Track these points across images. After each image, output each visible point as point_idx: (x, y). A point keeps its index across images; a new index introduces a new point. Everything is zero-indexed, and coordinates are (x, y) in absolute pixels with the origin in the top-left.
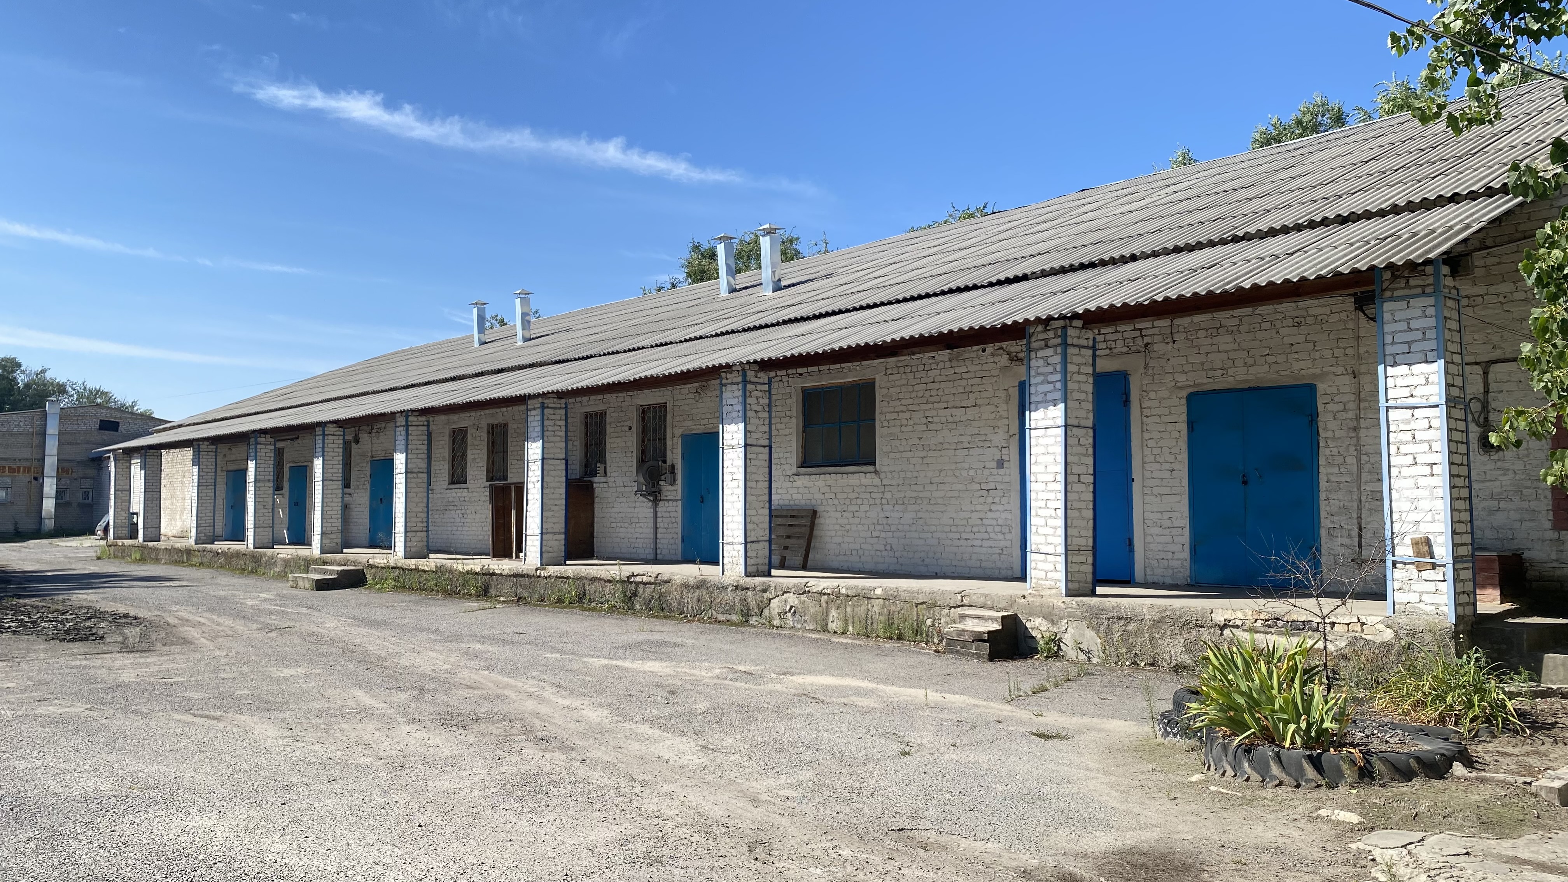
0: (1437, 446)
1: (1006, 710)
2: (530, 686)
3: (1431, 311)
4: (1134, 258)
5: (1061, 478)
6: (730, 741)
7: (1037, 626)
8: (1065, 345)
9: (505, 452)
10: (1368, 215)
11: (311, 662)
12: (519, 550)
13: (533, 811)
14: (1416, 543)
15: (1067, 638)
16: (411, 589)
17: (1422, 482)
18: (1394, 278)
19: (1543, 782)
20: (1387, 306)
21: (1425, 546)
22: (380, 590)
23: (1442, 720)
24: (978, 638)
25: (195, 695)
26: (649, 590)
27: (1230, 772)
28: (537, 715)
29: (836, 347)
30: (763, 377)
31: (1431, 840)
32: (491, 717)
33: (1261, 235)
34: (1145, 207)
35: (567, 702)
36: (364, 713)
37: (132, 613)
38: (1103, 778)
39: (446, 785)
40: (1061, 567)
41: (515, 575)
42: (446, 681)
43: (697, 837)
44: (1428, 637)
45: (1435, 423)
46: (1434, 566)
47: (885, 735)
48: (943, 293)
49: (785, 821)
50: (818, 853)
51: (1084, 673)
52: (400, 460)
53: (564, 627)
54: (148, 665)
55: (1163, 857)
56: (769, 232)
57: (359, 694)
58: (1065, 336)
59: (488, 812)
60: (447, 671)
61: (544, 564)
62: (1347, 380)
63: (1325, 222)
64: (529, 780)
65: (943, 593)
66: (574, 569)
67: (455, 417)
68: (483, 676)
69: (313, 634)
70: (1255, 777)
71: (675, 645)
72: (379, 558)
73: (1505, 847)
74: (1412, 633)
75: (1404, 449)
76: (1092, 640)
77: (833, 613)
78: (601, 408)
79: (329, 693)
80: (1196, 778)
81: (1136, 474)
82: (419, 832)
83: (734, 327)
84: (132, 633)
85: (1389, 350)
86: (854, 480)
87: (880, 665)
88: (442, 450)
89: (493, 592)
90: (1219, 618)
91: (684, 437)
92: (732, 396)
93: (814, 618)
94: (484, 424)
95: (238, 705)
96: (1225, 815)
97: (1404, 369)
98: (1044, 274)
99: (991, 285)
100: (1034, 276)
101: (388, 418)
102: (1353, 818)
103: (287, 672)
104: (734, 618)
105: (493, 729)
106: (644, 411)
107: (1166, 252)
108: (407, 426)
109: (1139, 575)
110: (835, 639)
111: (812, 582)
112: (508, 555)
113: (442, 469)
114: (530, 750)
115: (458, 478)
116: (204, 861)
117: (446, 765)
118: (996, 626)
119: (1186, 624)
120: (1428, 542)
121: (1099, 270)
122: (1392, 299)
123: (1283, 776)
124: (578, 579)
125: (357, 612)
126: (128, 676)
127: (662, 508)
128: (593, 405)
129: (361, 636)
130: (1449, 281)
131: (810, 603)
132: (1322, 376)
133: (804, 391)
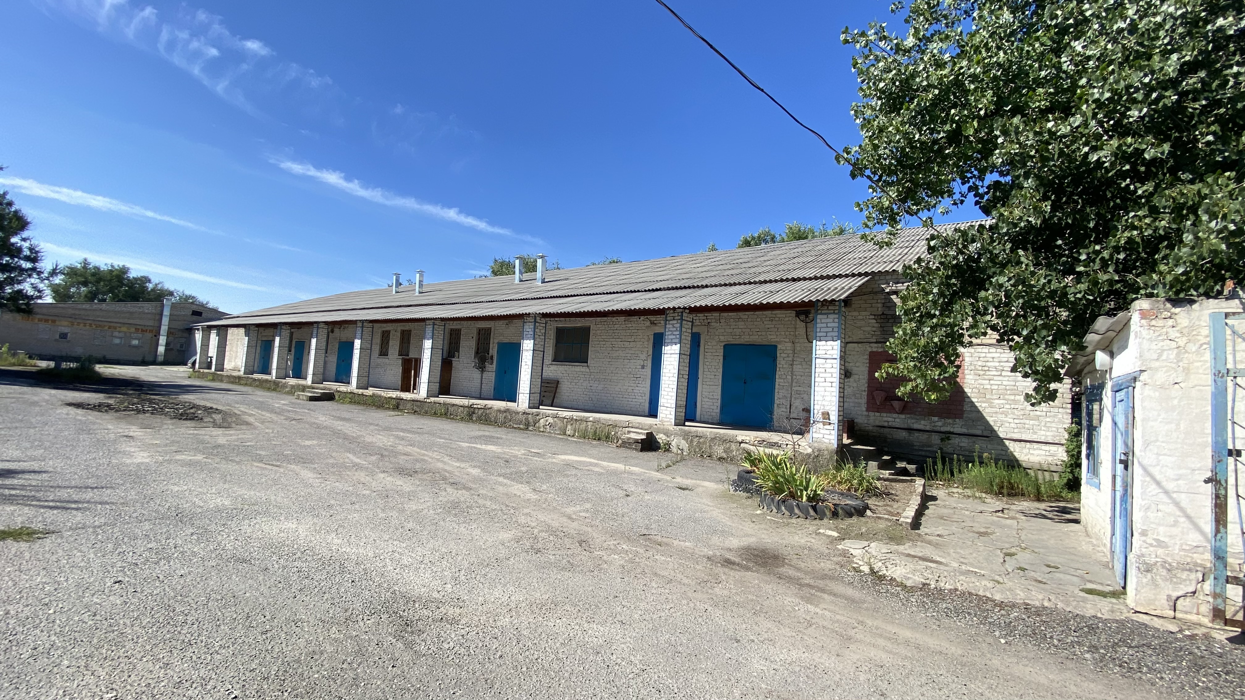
0: (834, 375)
1: (658, 475)
2: (435, 455)
3: (836, 320)
4: (707, 286)
5: (676, 375)
6: (544, 487)
7: (661, 438)
8: (682, 319)
9: (409, 343)
10: (805, 279)
11: (319, 438)
12: (414, 389)
13: (464, 522)
14: (823, 414)
15: (673, 443)
16: (359, 403)
17: (828, 389)
18: (823, 305)
19: (902, 519)
20: (819, 316)
21: (826, 415)
22: (342, 403)
23: (849, 490)
24: (636, 441)
25: (263, 453)
26: (480, 412)
27: (775, 510)
28: (446, 471)
29: (582, 310)
30: (544, 321)
31: (872, 545)
32: (423, 471)
33: (761, 282)
34: (704, 266)
35: (458, 464)
36: (357, 467)
37: (215, 407)
38: (717, 510)
39: (414, 508)
40: (673, 413)
41: (413, 401)
42: (392, 451)
43: (551, 538)
44: (826, 452)
45: (835, 366)
46: (830, 424)
47: (613, 485)
48: (624, 292)
49: (590, 529)
50: (612, 547)
51: (683, 459)
52: (357, 343)
53: (441, 427)
54: (231, 435)
55: (763, 551)
56: (542, 257)
57: (351, 456)
58: (682, 316)
59: (442, 523)
60: (391, 446)
61: (428, 396)
62: (790, 344)
63: (787, 280)
64: (455, 505)
65: (620, 421)
66: (442, 399)
67: (385, 325)
68: (409, 449)
69: (314, 423)
70: (787, 513)
71: (498, 438)
72: (343, 388)
73: (901, 548)
74: (819, 450)
75: (821, 375)
76: (684, 445)
77: (569, 427)
78: (458, 327)
79: (334, 454)
80: (759, 512)
81: (700, 376)
82: (410, 534)
83: (527, 297)
84: (218, 417)
85: (818, 334)
86: (578, 369)
87: (594, 451)
88: (377, 340)
89: (401, 407)
90: (740, 439)
91: (498, 343)
92: (529, 328)
93: (560, 428)
94: (399, 329)
95: (287, 459)
96: (780, 530)
97: (824, 343)
98: (669, 289)
99: (645, 291)
100: (664, 289)
101: (354, 322)
102: (835, 534)
103: (308, 443)
104: (521, 426)
105: (425, 477)
106: (480, 331)
107: (721, 285)
108: (362, 327)
109: (698, 417)
110: (570, 438)
111: (560, 413)
112: (409, 391)
113: (376, 349)
114: (450, 490)
115: (384, 353)
116: (298, 549)
117: (411, 496)
118: (644, 437)
119: (725, 441)
120: (828, 414)
121: (692, 290)
122: (821, 314)
123: (800, 514)
124: (445, 404)
125: (334, 413)
126: (222, 440)
127: (485, 375)
128: (455, 325)
129: (339, 425)
130: (843, 309)
131: (558, 422)
132: (780, 342)
133: (557, 328)
